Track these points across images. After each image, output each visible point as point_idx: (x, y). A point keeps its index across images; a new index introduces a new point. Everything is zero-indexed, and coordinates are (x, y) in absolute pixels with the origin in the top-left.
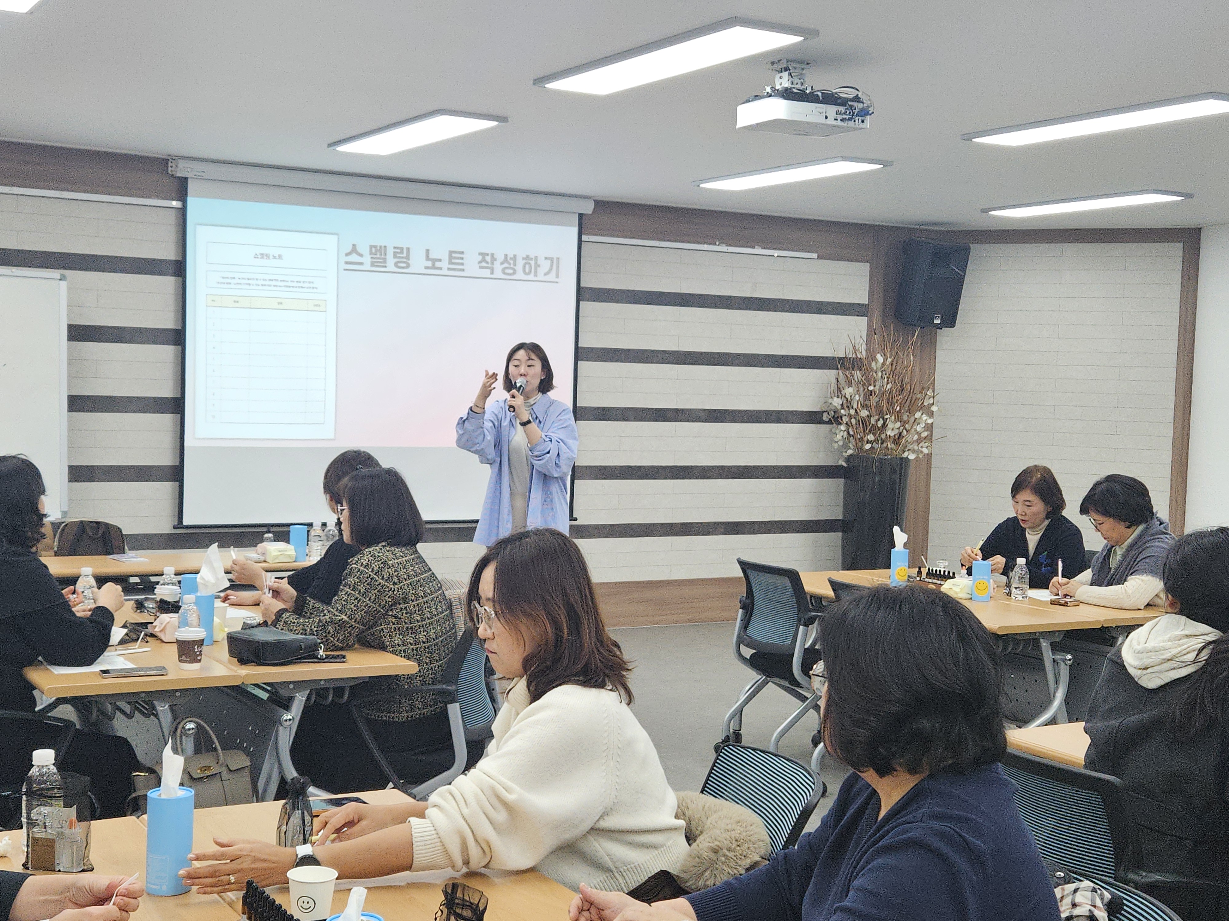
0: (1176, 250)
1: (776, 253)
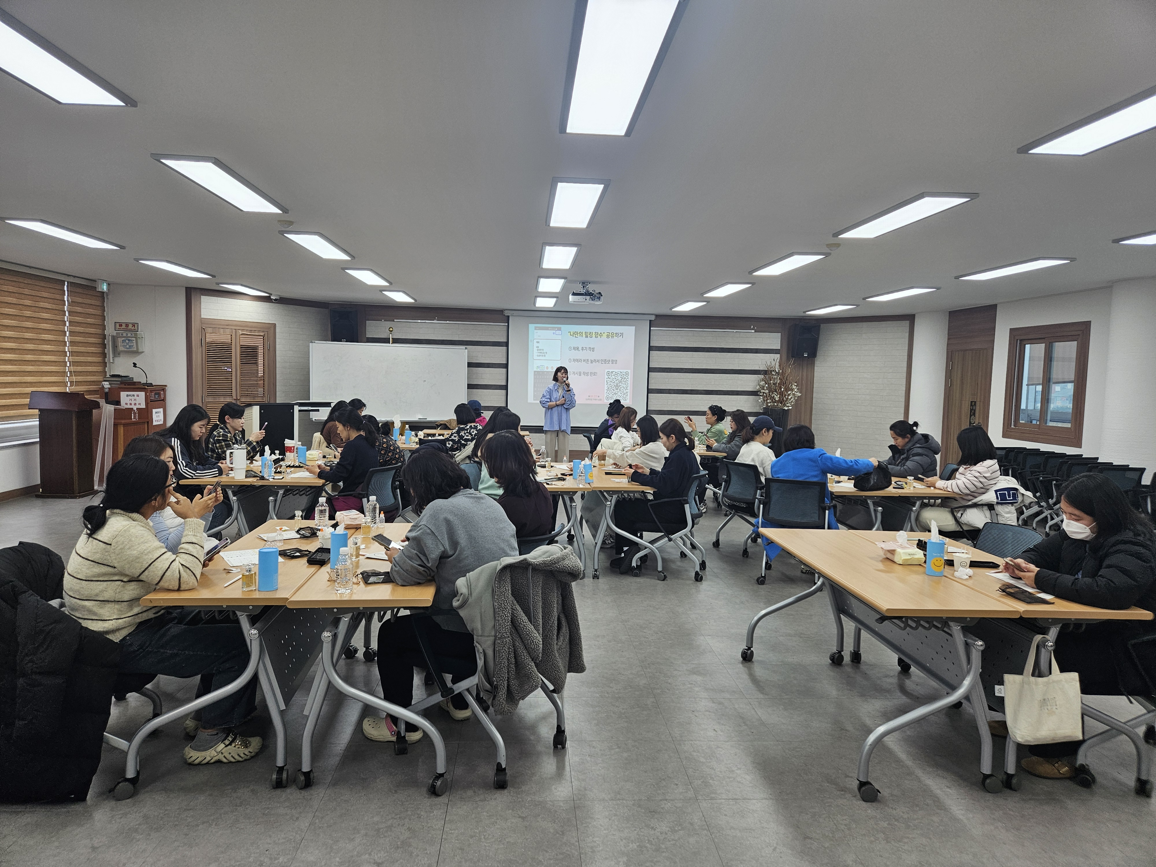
0: (907, 323)
1: (735, 331)
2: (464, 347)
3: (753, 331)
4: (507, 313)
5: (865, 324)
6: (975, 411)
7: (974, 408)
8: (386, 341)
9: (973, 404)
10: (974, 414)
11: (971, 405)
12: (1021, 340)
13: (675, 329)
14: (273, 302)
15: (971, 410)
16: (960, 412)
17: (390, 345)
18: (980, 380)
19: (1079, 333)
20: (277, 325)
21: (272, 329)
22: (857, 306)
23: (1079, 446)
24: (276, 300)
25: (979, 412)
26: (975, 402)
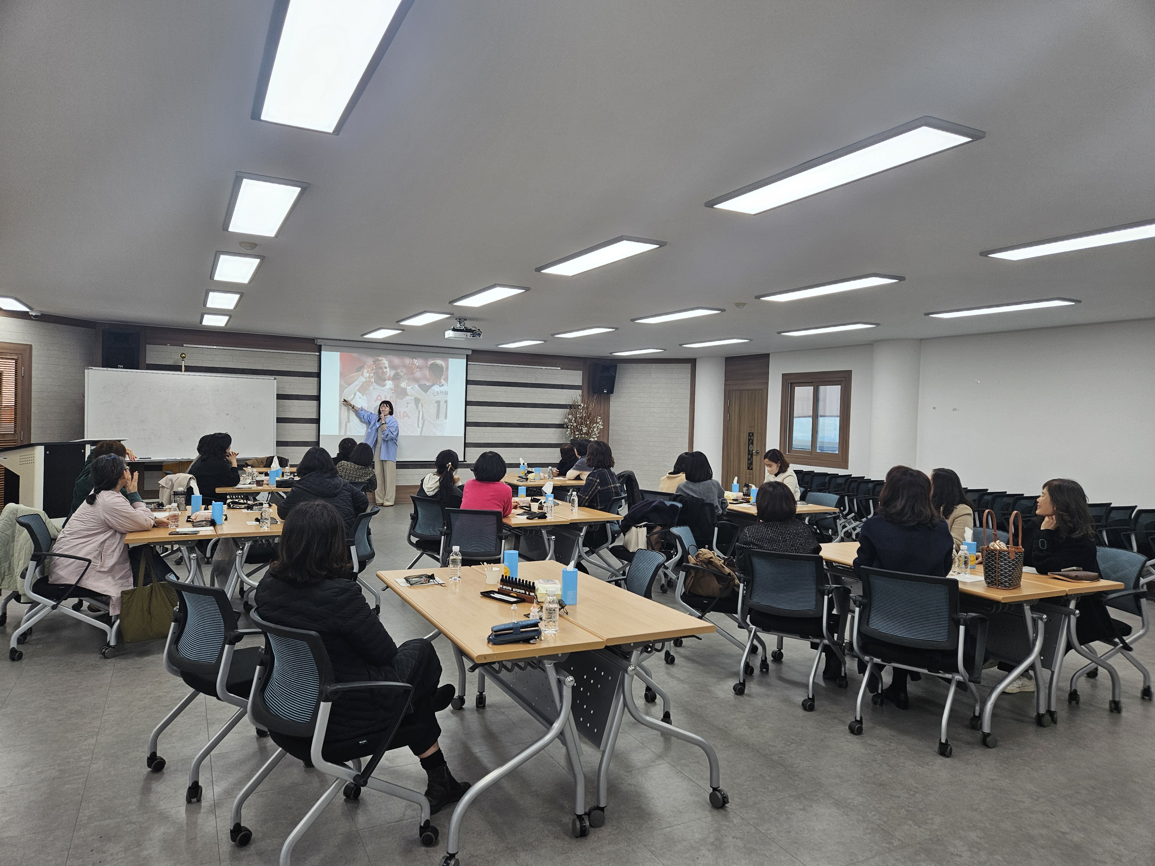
2: (272, 377)
3: (559, 368)
4: (319, 342)
5: (654, 366)
6: (753, 440)
7: (752, 438)
8: (176, 368)
9: (751, 435)
10: (752, 443)
11: (749, 436)
12: (791, 383)
13: (490, 364)
14: (33, 320)
15: (749, 440)
16: (739, 441)
17: (183, 373)
18: (756, 415)
19: (843, 379)
20: (33, 347)
21: (28, 351)
22: (665, 350)
23: (846, 467)
24: (36, 316)
25: (757, 440)
26: (753, 433)
